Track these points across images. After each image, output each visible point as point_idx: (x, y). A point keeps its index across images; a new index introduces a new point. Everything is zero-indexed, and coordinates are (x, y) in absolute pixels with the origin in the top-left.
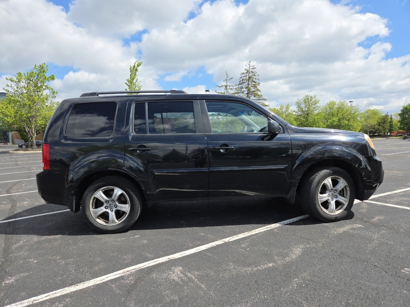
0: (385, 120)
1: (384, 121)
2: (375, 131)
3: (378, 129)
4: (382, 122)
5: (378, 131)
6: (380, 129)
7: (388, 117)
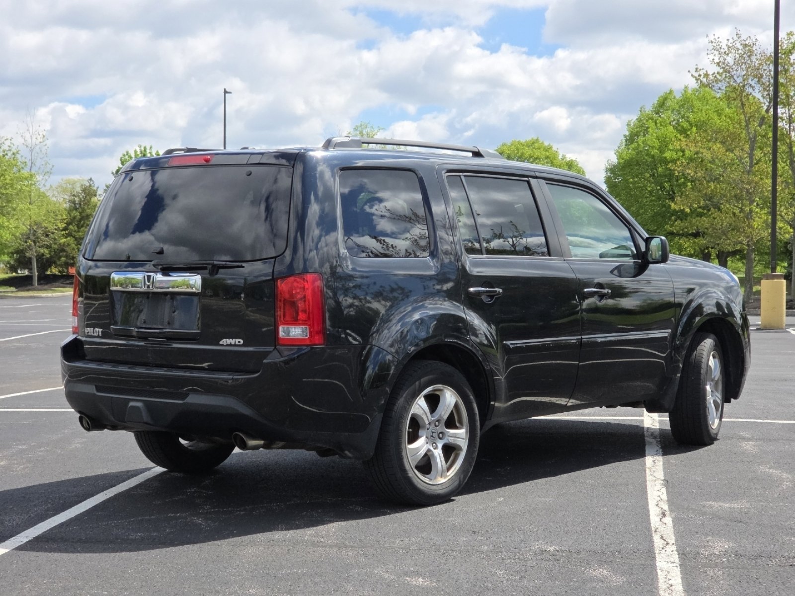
0: (84, 210)
1: (80, 213)
2: (51, 257)
3: (63, 250)
4: (75, 218)
5: (63, 259)
6: (67, 249)
7: (94, 199)
